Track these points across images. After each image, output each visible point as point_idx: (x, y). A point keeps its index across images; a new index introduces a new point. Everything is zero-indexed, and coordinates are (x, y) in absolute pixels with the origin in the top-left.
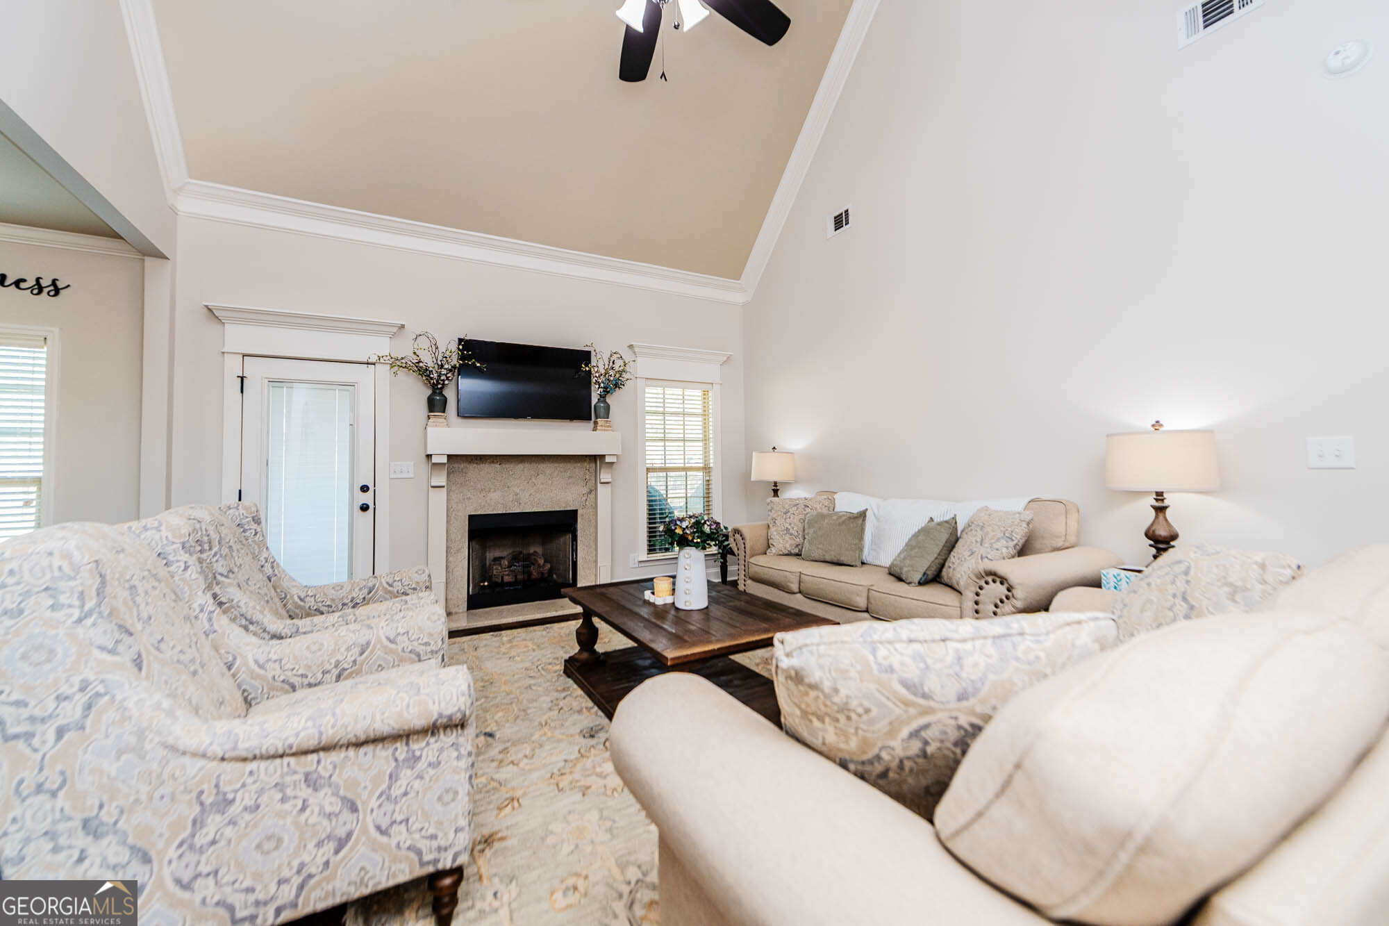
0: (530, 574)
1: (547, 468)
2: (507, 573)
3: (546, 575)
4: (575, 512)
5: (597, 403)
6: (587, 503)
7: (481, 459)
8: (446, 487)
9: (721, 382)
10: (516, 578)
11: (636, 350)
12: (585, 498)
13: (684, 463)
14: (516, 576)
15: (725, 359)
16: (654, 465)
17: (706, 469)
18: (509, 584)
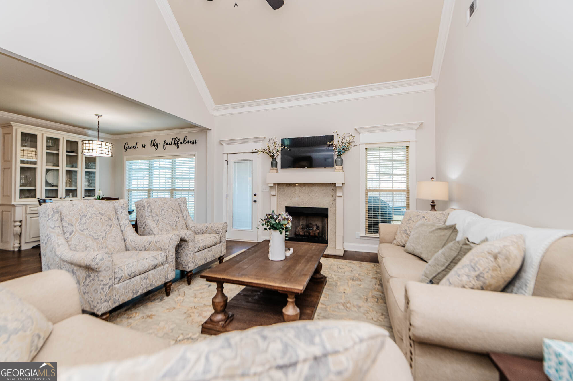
0: (310, 233)
1: (316, 189)
2: (301, 231)
3: (317, 235)
4: (328, 208)
5: (337, 159)
6: (333, 205)
7: (290, 185)
8: (276, 196)
9: (416, 140)
10: (304, 234)
11: (358, 130)
12: (332, 203)
13: (393, 187)
14: (304, 233)
15: (418, 126)
16: (370, 188)
17: (408, 191)
18: (301, 236)
